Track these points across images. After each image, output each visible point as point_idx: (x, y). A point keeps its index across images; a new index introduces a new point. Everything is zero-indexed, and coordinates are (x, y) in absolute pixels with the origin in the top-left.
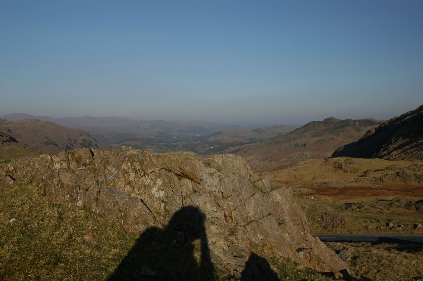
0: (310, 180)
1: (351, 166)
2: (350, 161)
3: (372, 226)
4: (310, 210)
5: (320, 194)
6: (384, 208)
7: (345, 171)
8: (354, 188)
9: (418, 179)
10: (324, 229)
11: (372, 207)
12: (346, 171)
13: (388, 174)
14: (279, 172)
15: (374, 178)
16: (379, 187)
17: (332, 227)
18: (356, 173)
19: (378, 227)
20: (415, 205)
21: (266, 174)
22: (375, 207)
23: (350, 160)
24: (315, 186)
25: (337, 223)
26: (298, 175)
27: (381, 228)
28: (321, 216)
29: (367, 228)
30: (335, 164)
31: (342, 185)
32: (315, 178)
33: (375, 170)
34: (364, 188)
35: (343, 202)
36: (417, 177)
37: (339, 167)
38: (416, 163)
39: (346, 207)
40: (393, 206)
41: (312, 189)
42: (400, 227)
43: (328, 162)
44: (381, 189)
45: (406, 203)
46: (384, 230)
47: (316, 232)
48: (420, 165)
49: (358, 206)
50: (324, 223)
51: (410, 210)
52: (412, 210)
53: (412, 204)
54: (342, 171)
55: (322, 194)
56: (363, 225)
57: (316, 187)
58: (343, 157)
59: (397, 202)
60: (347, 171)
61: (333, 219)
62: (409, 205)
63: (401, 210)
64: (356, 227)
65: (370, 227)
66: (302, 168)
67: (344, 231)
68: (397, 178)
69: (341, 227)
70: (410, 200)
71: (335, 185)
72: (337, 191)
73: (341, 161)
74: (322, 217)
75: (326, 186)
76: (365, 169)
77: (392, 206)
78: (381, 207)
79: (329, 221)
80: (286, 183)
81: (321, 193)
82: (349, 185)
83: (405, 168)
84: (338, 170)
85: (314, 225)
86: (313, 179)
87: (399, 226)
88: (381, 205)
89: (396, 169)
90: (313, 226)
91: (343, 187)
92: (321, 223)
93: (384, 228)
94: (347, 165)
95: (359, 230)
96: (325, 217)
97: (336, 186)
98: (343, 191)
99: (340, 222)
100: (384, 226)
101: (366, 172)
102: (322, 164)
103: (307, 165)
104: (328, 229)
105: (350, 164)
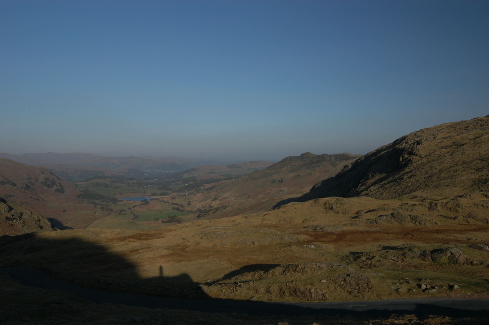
0: (301, 222)
2: (341, 202)
3: (404, 289)
4: (329, 270)
5: (318, 241)
6: (397, 259)
7: (336, 212)
8: (352, 233)
9: (413, 221)
10: (349, 294)
11: (383, 258)
13: (383, 215)
14: (266, 215)
15: (369, 220)
16: (377, 230)
17: (358, 292)
18: (348, 214)
19: (409, 290)
20: (430, 255)
21: (252, 216)
22: (387, 257)
23: (340, 200)
24: (311, 231)
25: (363, 286)
26: (287, 217)
27: (413, 291)
28: (343, 279)
29: (398, 292)
30: (325, 205)
31: (339, 230)
32: (306, 220)
33: (366, 211)
34: (362, 232)
35: (347, 250)
36: (412, 218)
37: (329, 208)
38: (407, 202)
39: (354, 258)
40: (407, 256)
41: (308, 234)
42: (435, 289)
43: (318, 203)
44: (379, 232)
45: (420, 252)
46: (417, 293)
47: (340, 298)
48: (411, 204)
49: (368, 257)
50: (348, 287)
51: (426, 261)
52: (428, 260)
53: (427, 254)
54: (334, 212)
55: (320, 241)
56: (392, 288)
57: (312, 233)
58: (333, 197)
59: (410, 252)
60: (339, 212)
61: (357, 281)
62: (424, 255)
63: (417, 261)
64: (385, 291)
65: (401, 290)
66: (291, 209)
67: (373, 296)
68: (393, 220)
69: (369, 291)
70: (423, 250)
71: (331, 229)
72: (335, 236)
73: (331, 202)
74: (345, 280)
75: (322, 231)
76: (356, 210)
77: (405, 257)
78: (394, 258)
79: (354, 285)
80: (276, 226)
81: (319, 239)
82: (345, 228)
83: (398, 208)
84: (329, 211)
85: (336, 289)
86: (303, 222)
87: (433, 288)
88: (393, 255)
89: (390, 209)
90: (336, 291)
91: (340, 231)
92: (345, 287)
93: (416, 291)
94: (338, 206)
95: (390, 294)
96: (348, 280)
97: (333, 231)
98: (341, 237)
99: (367, 285)
100: (415, 288)
101: (357, 213)
102: (312, 205)
103: (296, 206)
104: (353, 294)
105: (341, 205)
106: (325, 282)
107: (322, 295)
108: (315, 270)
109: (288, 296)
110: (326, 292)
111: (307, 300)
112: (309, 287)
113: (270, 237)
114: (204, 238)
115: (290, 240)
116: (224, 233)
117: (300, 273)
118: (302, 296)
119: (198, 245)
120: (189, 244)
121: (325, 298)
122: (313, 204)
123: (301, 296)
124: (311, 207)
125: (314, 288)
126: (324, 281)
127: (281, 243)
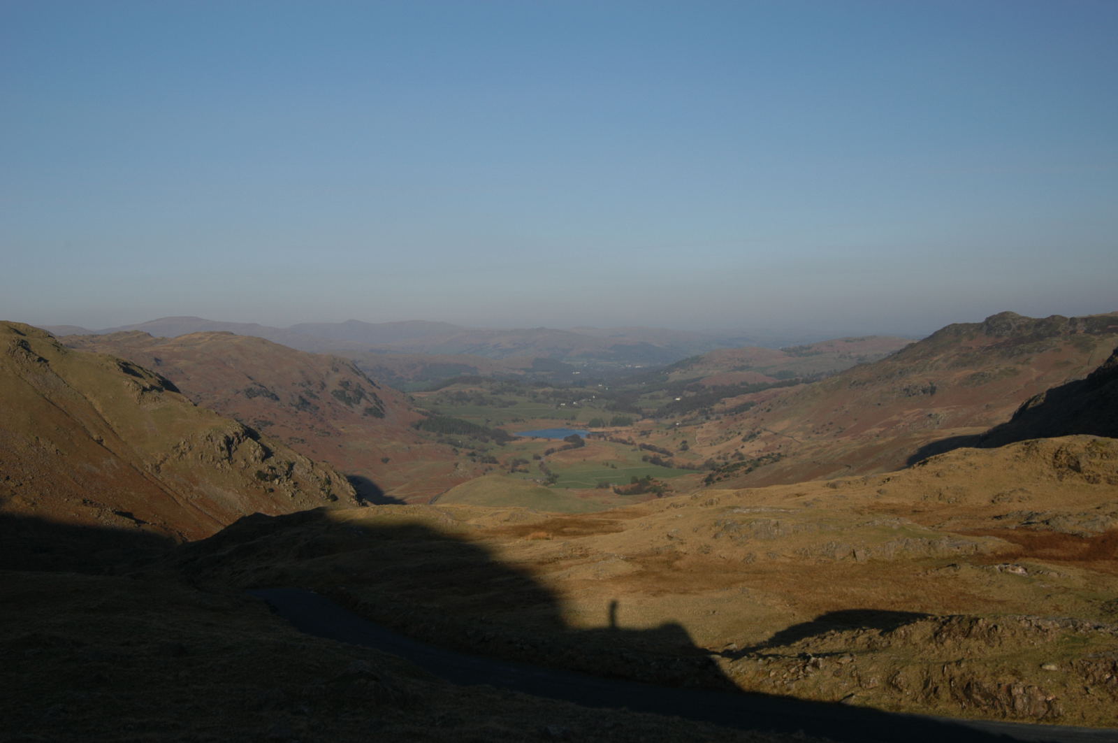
0: (985, 502)
1: (1105, 462)
2: (1104, 449)
5: (1036, 556)
7: (1089, 476)
12: (1094, 479)
14: (888, 479)
21: (849, 483)
23: (1103, 445)
24: (1014, 528)
26: (947, 488)
28: (1109, 664)
30: (1056, 456)
31: (1097, 527)
32: (1000, 497)
37: (1069, 466)
41: (1006, 537)
43: (1034, 451)
54: (1082, 478)
55: (1042, 558)
57: (1017, 533)
58: (1080, 436)
60: (1097, 478)
66: (959, 467)
71: (1074, 525)
72: (1085, 545)
73: (1074, 450)
75: (1048, 530)
81: (1038, 552)
84: (1068, 474)
86: (993, 501)
91: (1102, 531)
92: (1114, 688)
94: (1096, 460)
97: (1078, 529)
98: (1104, 548)
102: (1017, 456)
103: (972, 459)
105: (1105, 457)
106: (1056, 671)
107: (1046, 705)
108: (1025, 634)
109: (947, 701)
110: (1057, 699)
111: (1001, 715)
112: (1007, 679)
113: (898, 540)
114: (721, 535)
115: (955, 550)
116: (774, 526)
117: (983, 641)
118: (987, 705)
119: (708, 553)
120: (682, 549)
121: (1052, 714)
122: (1022, 454)
123: (983, 702)
124: (1015, 461)
125: (1021, 683)
126: (1053, 667)
127: (929, 558)
